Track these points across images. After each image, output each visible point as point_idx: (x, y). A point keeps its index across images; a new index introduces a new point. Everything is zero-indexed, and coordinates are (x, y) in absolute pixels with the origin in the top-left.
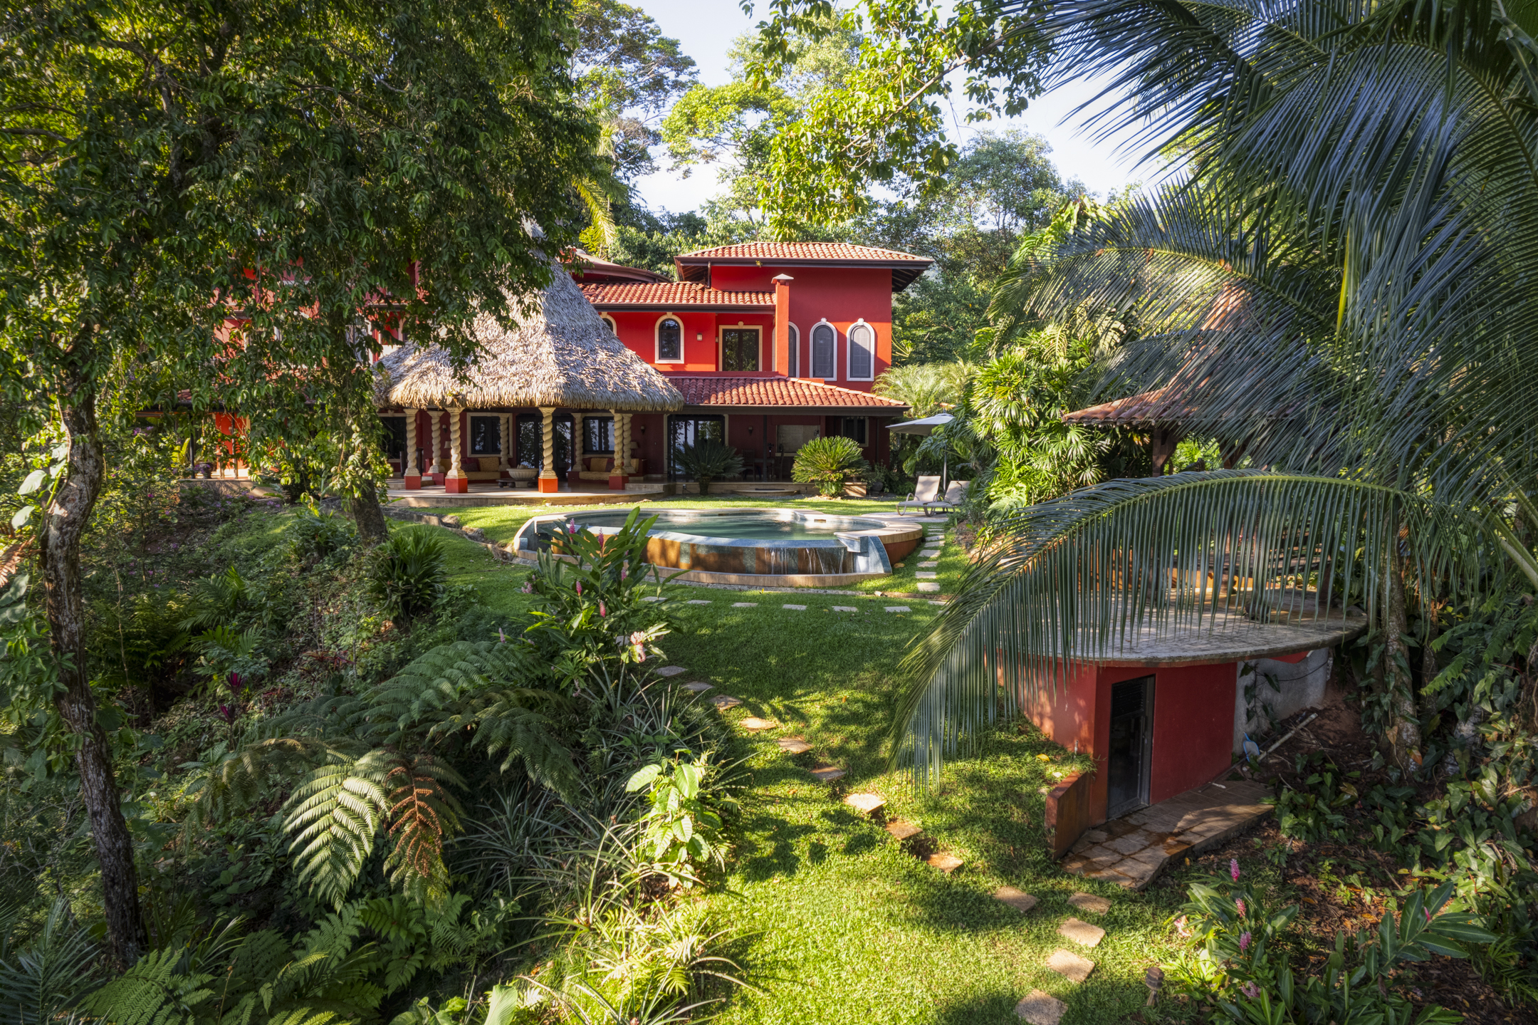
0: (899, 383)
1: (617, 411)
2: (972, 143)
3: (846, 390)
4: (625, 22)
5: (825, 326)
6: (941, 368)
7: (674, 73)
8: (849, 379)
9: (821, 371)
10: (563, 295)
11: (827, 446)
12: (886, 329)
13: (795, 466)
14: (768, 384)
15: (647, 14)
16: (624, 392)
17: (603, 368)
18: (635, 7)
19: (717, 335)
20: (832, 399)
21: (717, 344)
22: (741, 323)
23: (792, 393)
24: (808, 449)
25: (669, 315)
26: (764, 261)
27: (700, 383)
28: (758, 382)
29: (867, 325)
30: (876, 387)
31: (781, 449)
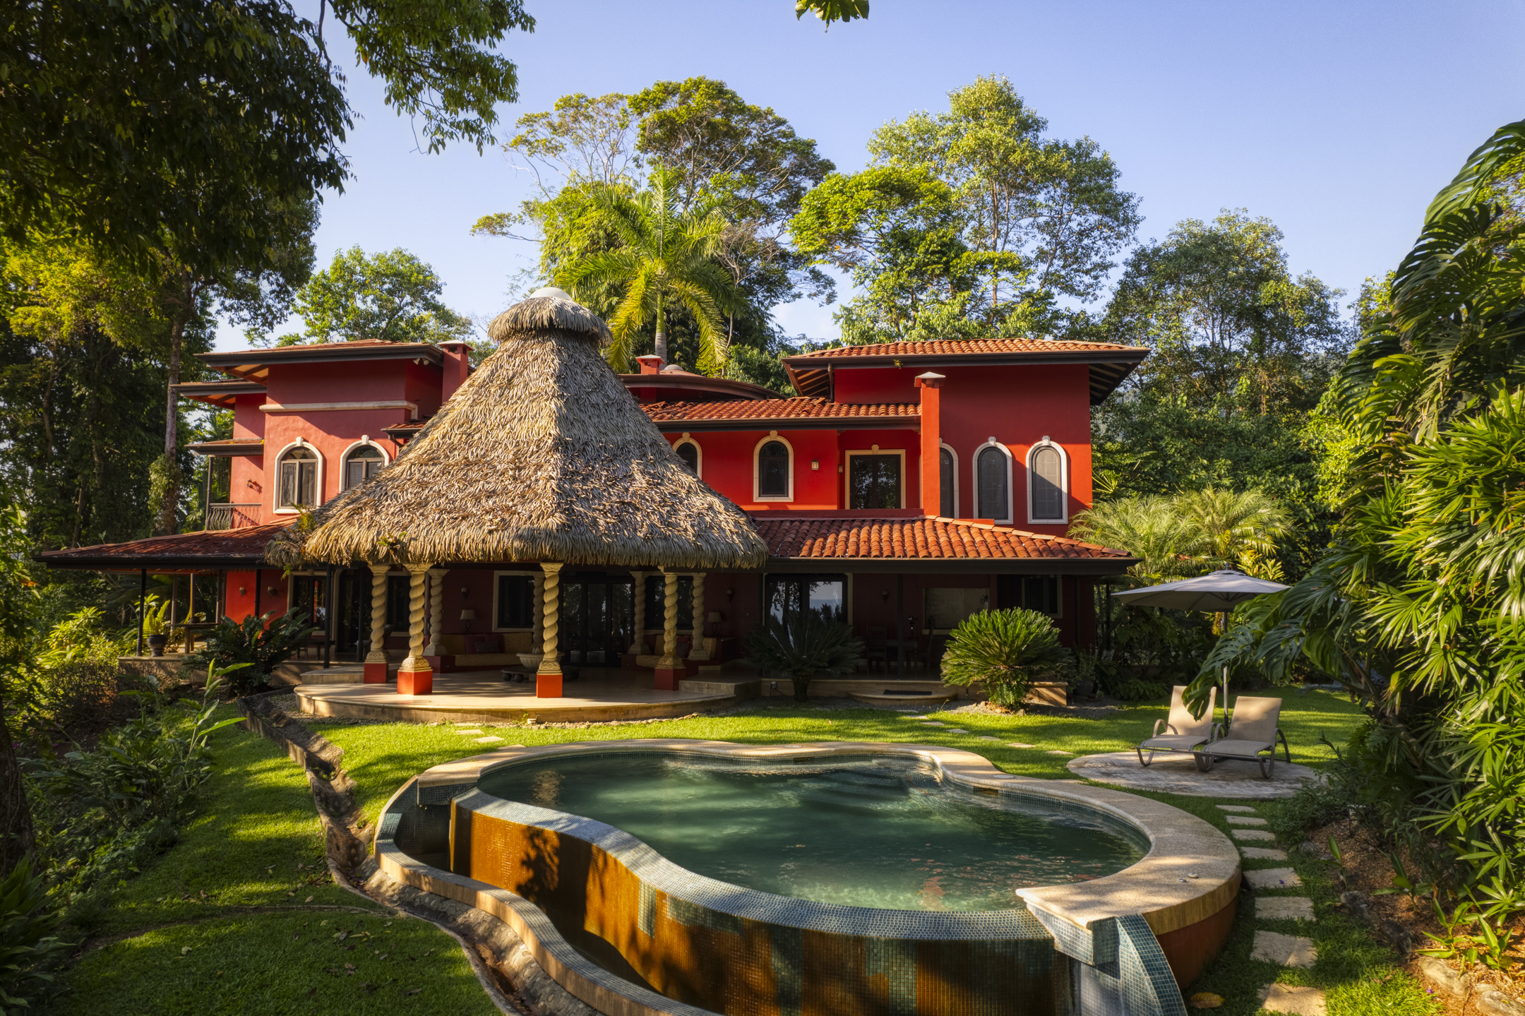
0: (1114, 523)
1: (666, 570)
2: (1174, 238)
3: (1029, 534)
4: (754, 127)
5: (995, 449)
6: (1176, 501)
7: (812, 182)
8: (1031, 521)
9: (991, 511)
10: (594, 398)
11: (1000, 624)
12: (1085, 452)
13: (946, 657)
14: (907, 527)
15: (779, 114)
16: (666, 538)
17: (636, 501)
18: (764, 108)
19: (842, 463)
20: (1006, 548)
21: (842, 476)
22: (875, 447)
23: (943, 539)
24: (969, 628)
25: (774, 436)
26: (905, 360)
27: (805, 527)
28: (892, 523)
29: (1054, 444)
30: (1074, 531)
31: (930, 624)
